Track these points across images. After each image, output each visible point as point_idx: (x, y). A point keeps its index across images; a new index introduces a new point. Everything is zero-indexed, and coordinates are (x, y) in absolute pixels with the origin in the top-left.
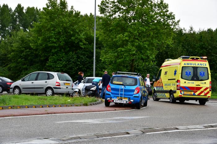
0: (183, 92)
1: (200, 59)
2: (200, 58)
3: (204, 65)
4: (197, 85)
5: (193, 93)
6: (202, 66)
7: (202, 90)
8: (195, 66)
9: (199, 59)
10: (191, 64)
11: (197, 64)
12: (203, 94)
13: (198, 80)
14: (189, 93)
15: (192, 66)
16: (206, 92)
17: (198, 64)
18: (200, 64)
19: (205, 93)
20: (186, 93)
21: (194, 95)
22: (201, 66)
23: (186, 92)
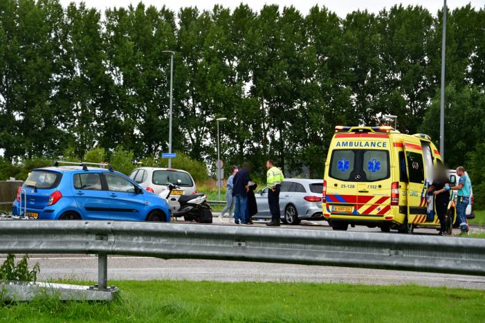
0: (333, 208)
1: (373, 132)
2: (372, 130)
3: (381, 144)
4: (361, 192)
5: (352, 209)
6: (376, 148)
7: (372, 202)
8: (359, 147)
9: (370, 131)
10: (351, 144)
11: (363, 144)
12: (375, 212)
13: (364, 179)
14: (345, 209)
15: (354, 147)
16: (382, 207)
17: (367, 144)
18: (370, 144)
19: (379, 209)
20: (338, 209)
21: (355, 214)
22: (373, 148)
23: (338, 207)
